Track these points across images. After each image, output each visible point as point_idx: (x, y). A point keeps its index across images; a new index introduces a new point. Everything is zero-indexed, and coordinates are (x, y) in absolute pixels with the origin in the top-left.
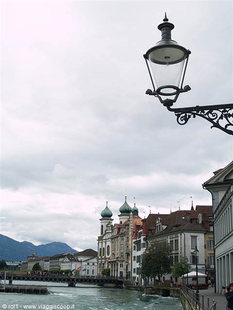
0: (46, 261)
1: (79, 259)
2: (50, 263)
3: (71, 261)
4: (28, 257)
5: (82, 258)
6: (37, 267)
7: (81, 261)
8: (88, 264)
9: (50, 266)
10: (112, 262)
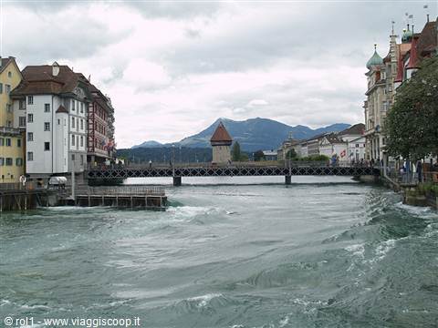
0: (303, 145)
1: (344, 140)
2: (309, 148)
3: (332, 142)
4: (285, 142)
5: (347, 138)
6: (292, 154)
7: (347, 143)
8: (357, 146)
9: (309, 152)
10: (370, 135)
